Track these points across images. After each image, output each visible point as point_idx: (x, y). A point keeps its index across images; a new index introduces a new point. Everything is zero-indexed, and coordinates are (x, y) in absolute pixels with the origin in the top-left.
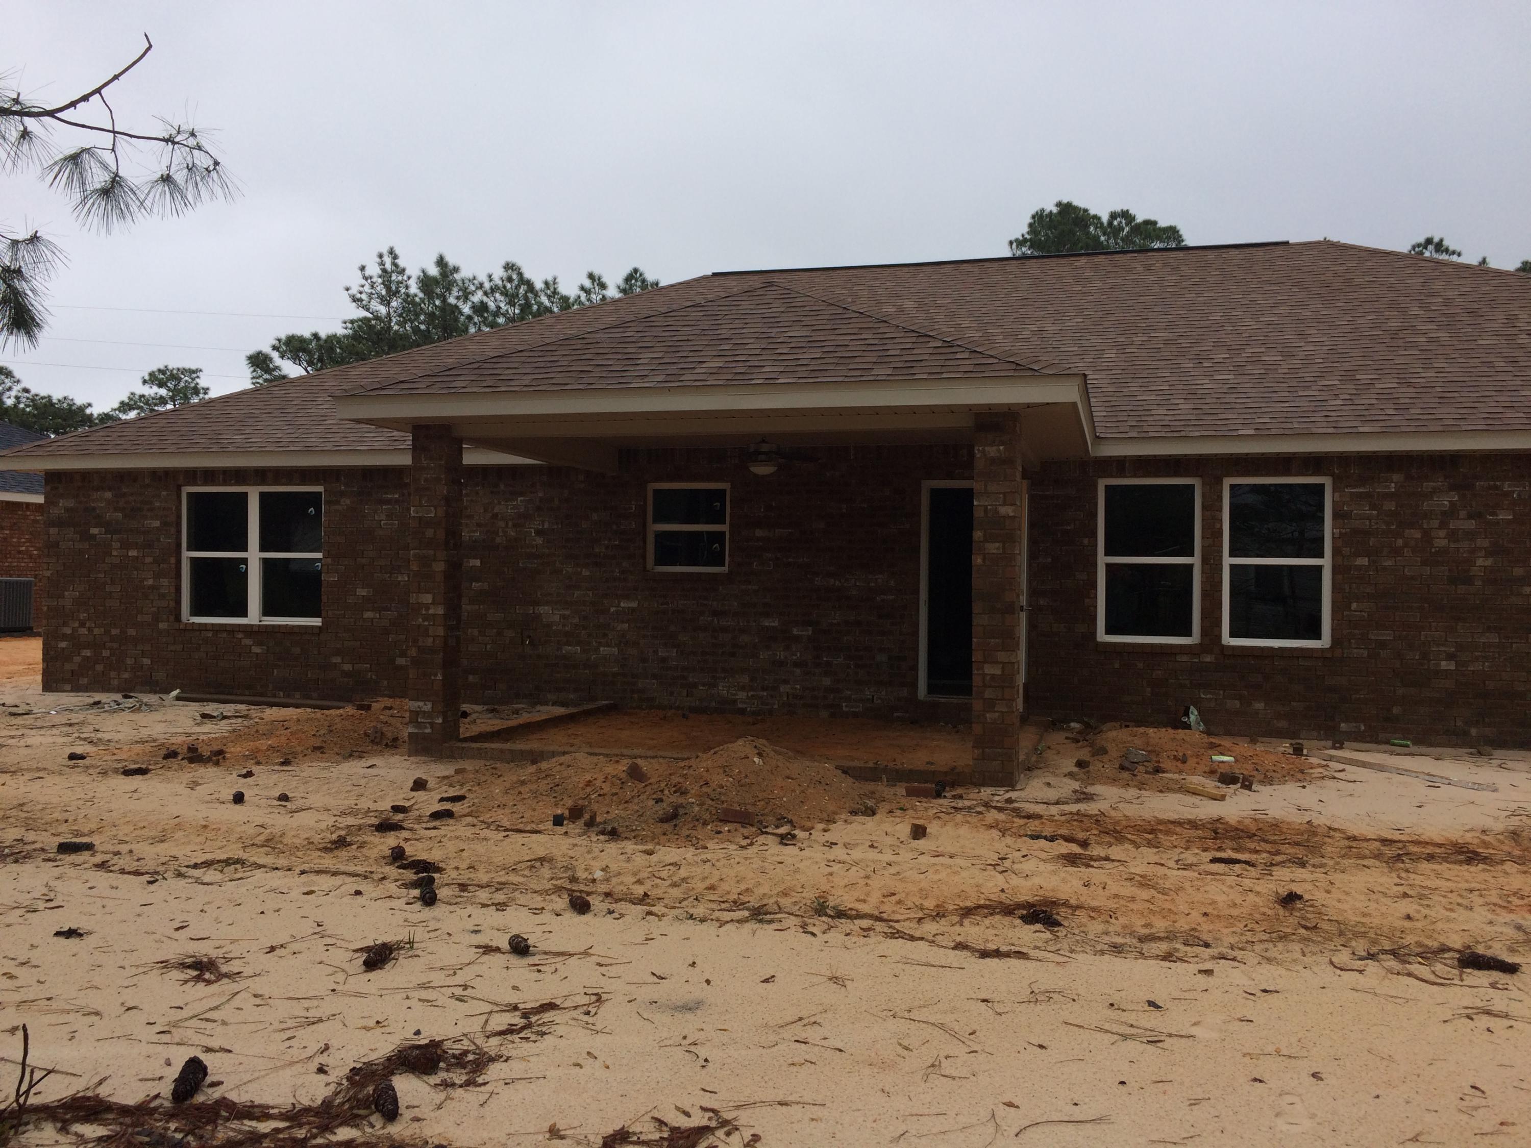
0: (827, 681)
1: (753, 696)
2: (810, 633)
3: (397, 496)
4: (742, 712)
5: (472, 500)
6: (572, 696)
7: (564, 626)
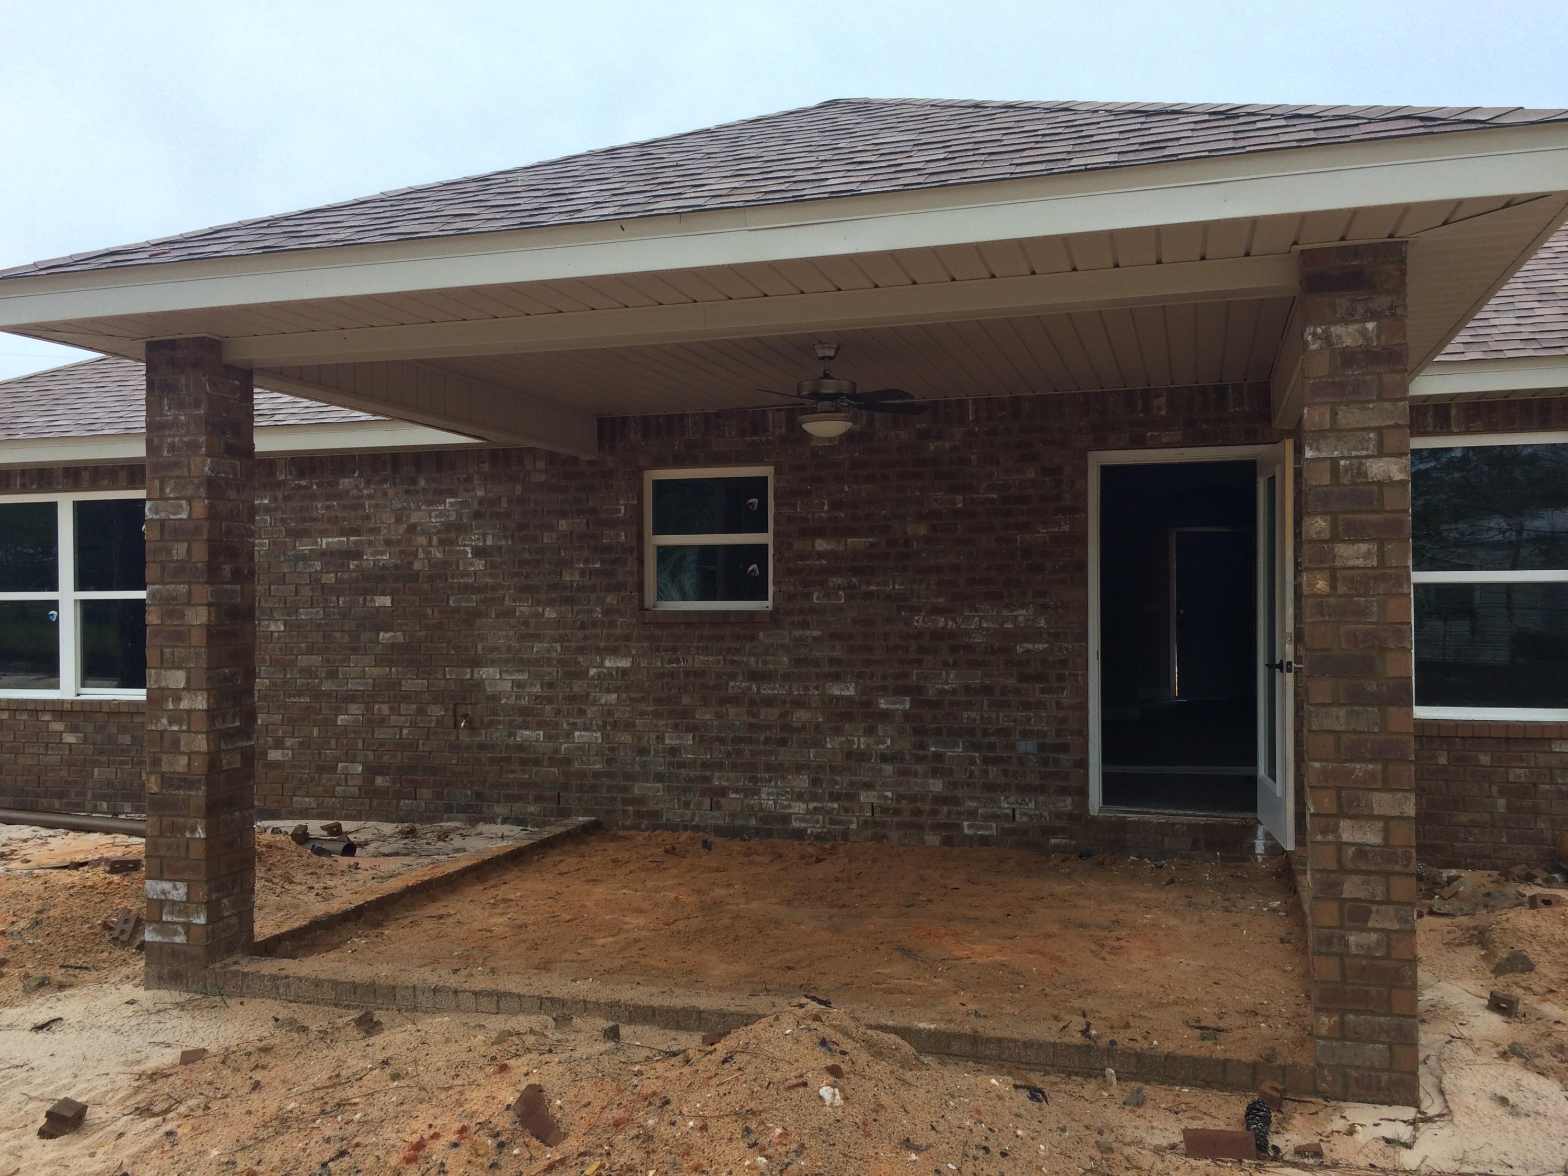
0: (936, 786)
1: (815, 808)
2: (908, 706)
3: (266, 501)
4: (799, 834)
5: (377, 505)
6: (531, 809)
7: (518, 698)
